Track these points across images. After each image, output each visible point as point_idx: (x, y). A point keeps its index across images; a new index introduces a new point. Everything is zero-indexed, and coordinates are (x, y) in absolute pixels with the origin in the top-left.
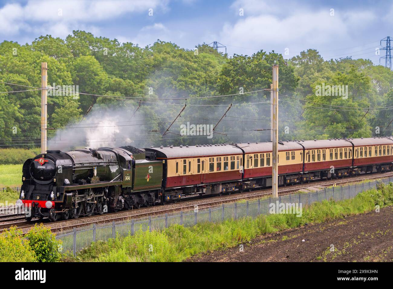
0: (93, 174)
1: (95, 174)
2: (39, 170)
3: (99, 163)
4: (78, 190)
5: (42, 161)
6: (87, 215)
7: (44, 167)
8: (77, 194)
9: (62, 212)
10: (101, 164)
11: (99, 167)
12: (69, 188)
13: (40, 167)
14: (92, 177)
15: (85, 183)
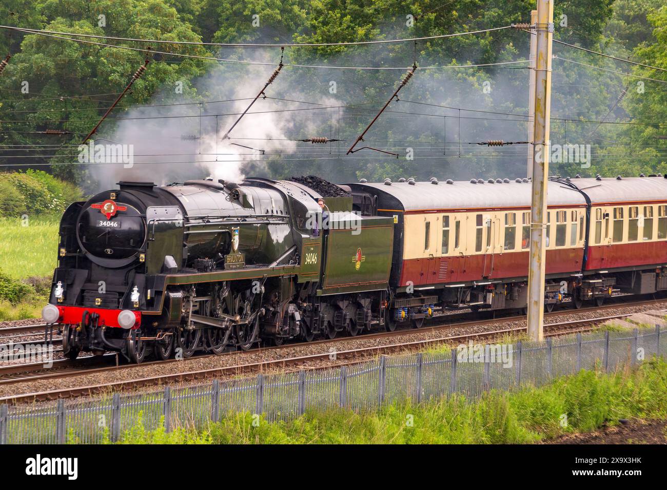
0: (230, 244)
1: (236, 246)
2: (100, 230)
3: (244, 217)
4: (195, 284)
5: (109, 208)
6: (211, 350)
7: (114, 224)
8: (194, 294)
9: (157, 338)
10: (249, 220)
11: (244, 226)
12: (175, 278)
13: (105, 224)
14: (228, 253)
15: (212, 267)
